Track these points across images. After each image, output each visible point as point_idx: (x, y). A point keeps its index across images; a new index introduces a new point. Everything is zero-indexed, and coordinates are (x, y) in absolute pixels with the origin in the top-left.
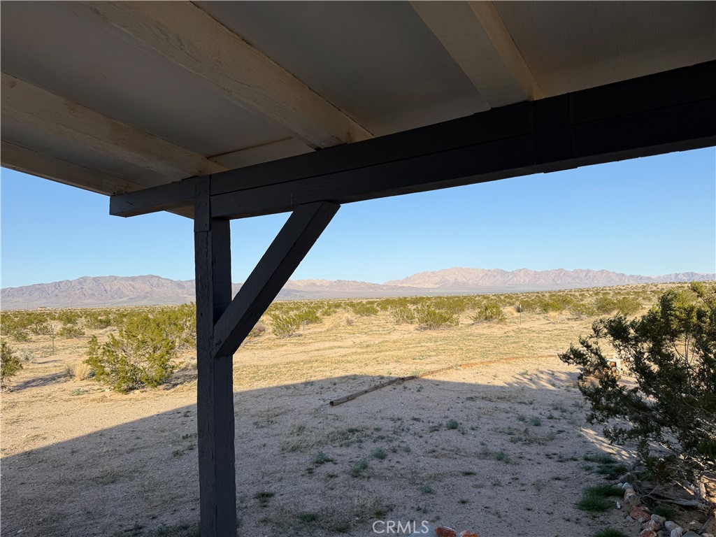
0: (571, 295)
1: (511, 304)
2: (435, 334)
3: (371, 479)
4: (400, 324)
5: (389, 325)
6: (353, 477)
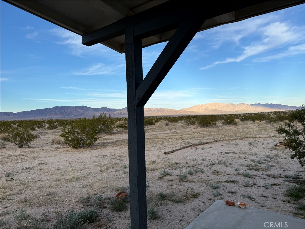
0: (264, 115)
1: (238, 118)
2: (205, 129)
3: (188, 182)
4: (189, 125)
5: (184, 126)
6: (180, 181)
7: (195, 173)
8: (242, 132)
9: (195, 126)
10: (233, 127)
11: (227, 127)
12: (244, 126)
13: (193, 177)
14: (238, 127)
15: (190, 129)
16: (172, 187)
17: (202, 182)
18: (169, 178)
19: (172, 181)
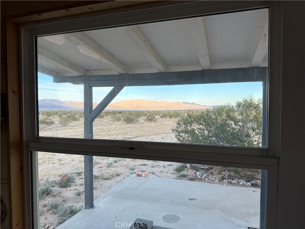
0: (181, 112)
1: (159, 115)
2: (129, 125)
3: (114, 167)
4: (115, 122)
5: (110, 122)
6: (107, 167)
7: (119, 161)
8: (159, 129)
9: (120, 123)
10: (153, 124)
11: (148, 124)
12: (162, 123)
13: (117, 164)
14: (157, 124)
15: (115, 125)
16: (102, 171)
17: (123, 166)
18: (99, 165)
19: (101, 167)
